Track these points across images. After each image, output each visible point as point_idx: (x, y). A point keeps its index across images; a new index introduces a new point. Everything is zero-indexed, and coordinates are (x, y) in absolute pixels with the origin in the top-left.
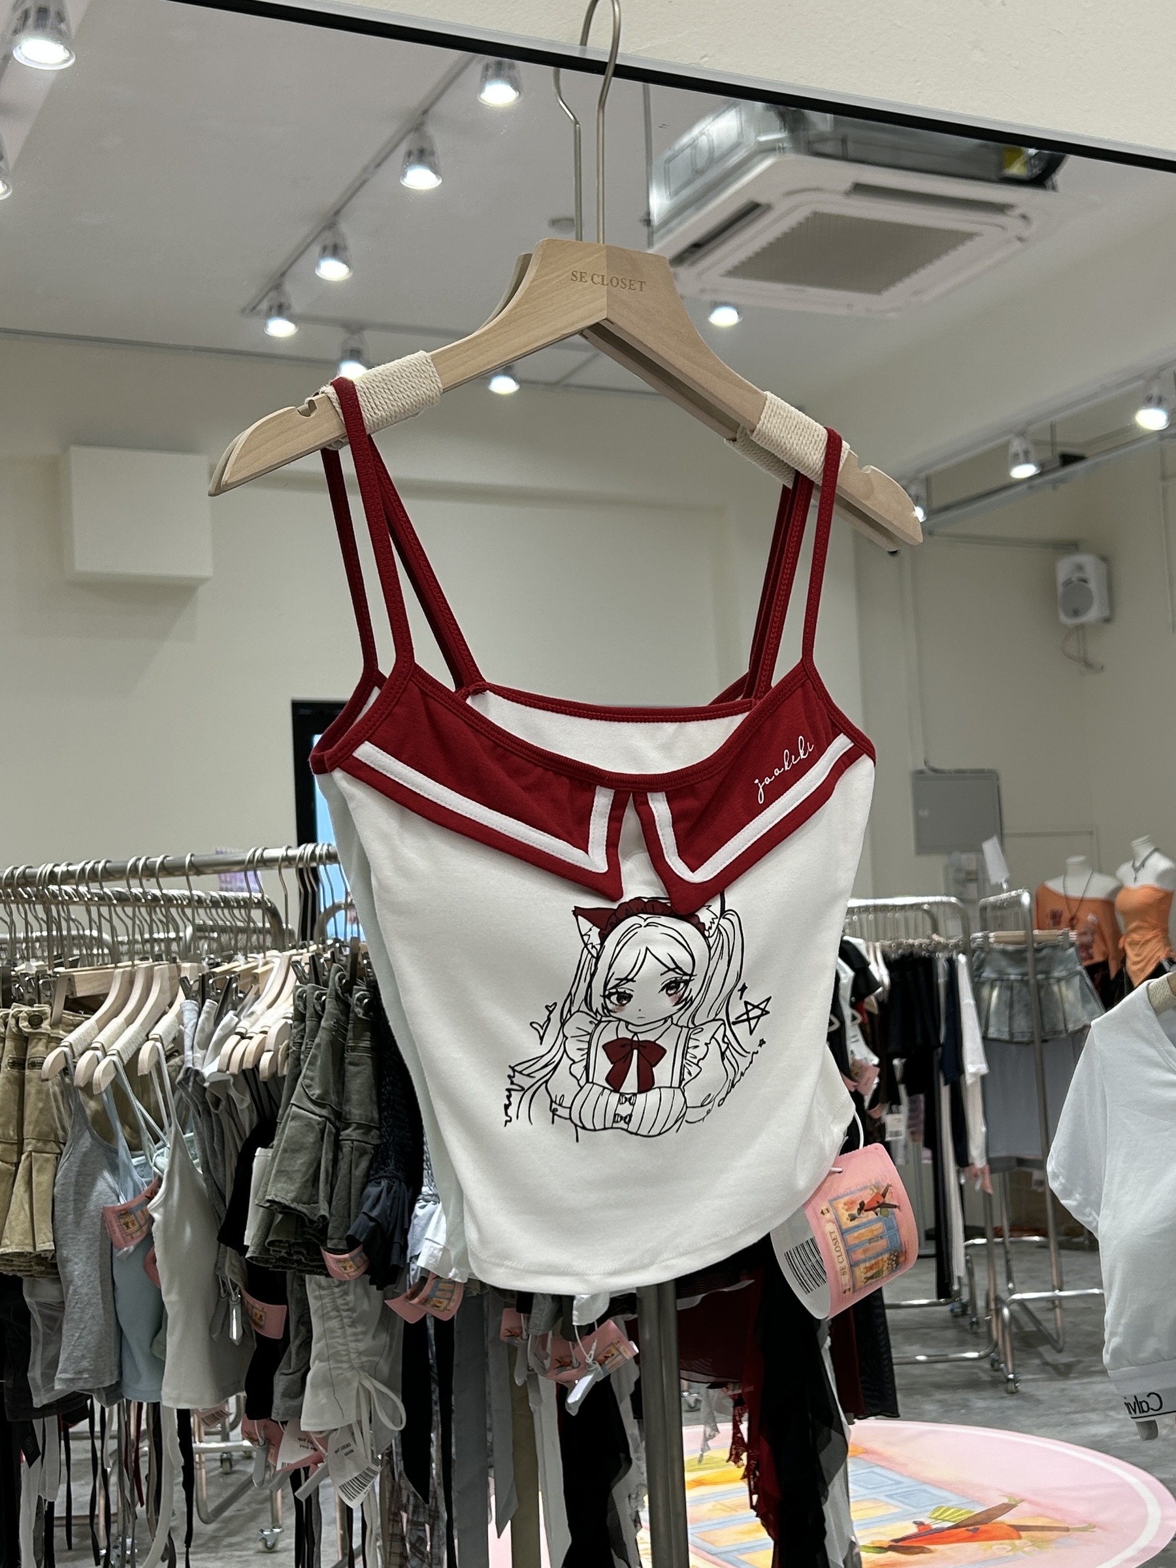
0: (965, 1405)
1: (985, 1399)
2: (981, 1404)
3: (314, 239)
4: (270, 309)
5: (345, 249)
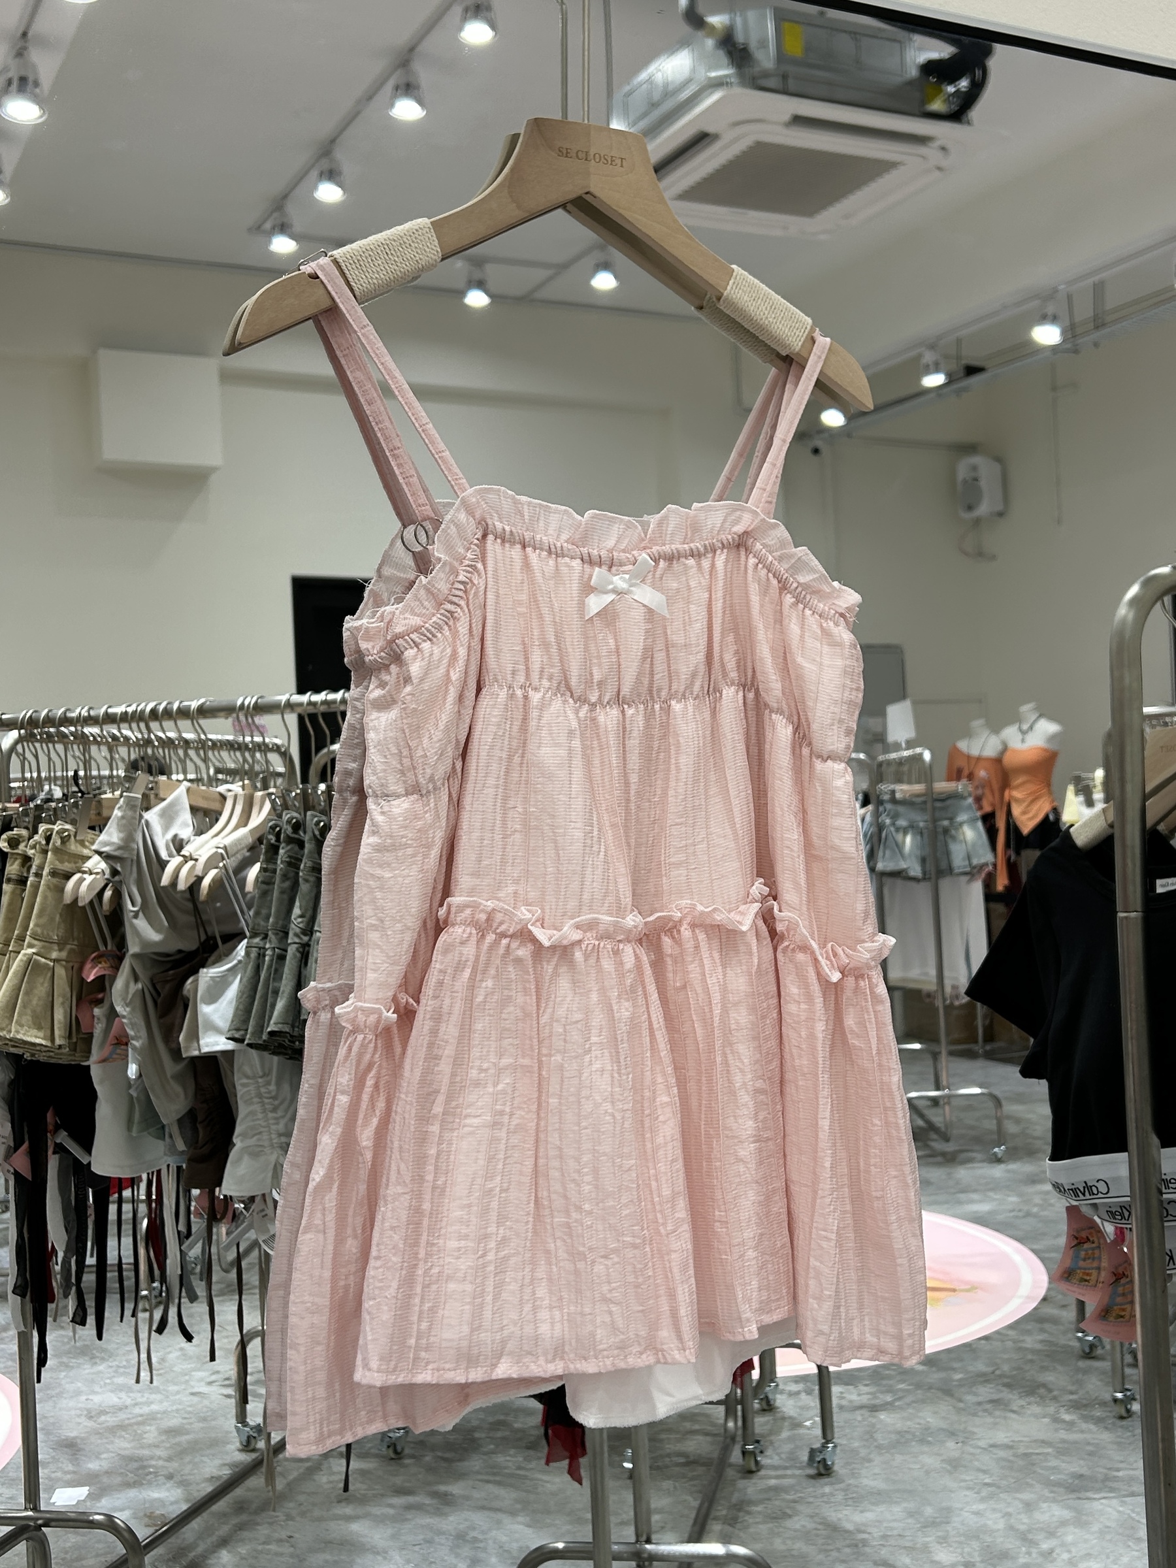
3: (313, 166)
4: (273, 228)
5: (340, 173)
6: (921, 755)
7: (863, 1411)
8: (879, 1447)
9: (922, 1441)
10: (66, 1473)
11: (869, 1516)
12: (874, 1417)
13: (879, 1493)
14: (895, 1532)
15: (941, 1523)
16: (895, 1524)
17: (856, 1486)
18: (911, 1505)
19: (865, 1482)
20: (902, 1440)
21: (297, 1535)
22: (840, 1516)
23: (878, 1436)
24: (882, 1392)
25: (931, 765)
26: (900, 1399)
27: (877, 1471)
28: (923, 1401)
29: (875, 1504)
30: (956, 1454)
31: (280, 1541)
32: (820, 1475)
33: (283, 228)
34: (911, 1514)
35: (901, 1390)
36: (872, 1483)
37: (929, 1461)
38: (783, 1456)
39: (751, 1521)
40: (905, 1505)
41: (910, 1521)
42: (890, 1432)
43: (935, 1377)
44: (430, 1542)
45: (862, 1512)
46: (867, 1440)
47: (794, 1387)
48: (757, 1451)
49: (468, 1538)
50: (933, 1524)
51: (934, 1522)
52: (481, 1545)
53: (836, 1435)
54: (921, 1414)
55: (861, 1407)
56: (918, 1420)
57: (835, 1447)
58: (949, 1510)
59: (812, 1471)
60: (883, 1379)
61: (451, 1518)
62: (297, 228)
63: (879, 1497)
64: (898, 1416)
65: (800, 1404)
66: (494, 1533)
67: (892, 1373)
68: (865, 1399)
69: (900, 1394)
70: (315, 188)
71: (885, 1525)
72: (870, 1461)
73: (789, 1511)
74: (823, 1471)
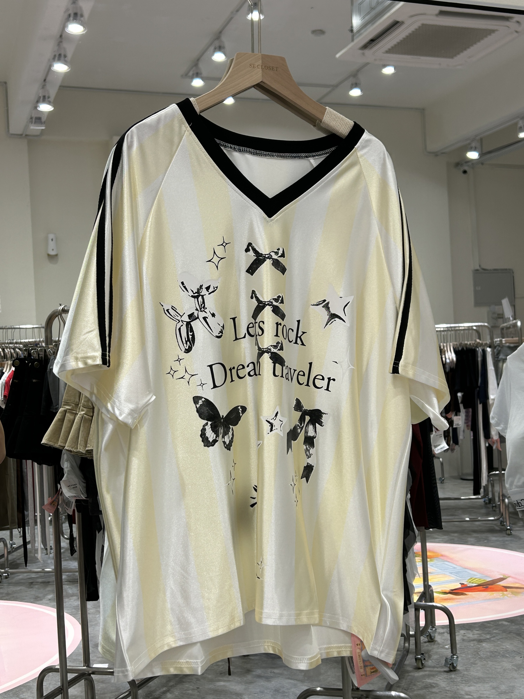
0: (486, 538)
1: (496, 537)
2: (494, 539)
3: (211, 44)
4: (193, 74)
5: (224, 48)
6: (516, 323)
7: (475, 642)
8: (481, 658)
9: (503, 656)
10: (98, 657)
11: (472, 688)
12: (480, 645)
13: (479, 678)
14: (485, 696)
15: (510, 692)
16: (485, 692)
17: (468, 675)
18: (495, 684)
19: (472, 673)
20: (493, 656)
21: (201, 687)
22: (458, 688)
23: (481, 653)
24: (485, 634)
25: (521, 329)
26: (494, 637)
27: (479, 668)
28: (506, 638)
29: (476, 683)
30: (520, 662)
31: (193, 689)
32: (451, 671)
33: (198, 75)
34: (494, 688)
35: (495, 633)
36: (476, 674)
37: (506, 664)
38: (433, 661)
39: (415, 688)
40: (490, 684)
41: (492, 691)
42: (487, 652)
43: (514, 627)
44: (262, 692)
45: (469, 686)
46: (475, 655)
47: (441, 631)
48: (422, 659)
49: (280, 691)
50: (505, 693)
51: (505, 692)
52: (287, 694)
53: (458, 652)
54: (503, 644)
55: (474, 640)
56: (502, 647)
57: (458, 657)
58: (513, 687)
59: (447, 669)
60: (486, 628)
61: (273, 683)
62: (205, 74)
63: (480, 680)
64: (492, 645)
65: (443, 638)
66: (292, 690)
67: (491, 625)
68: (476, 637)
69: (494, 635)
70: (213, 54)
71: (481, 692)
72: (475, 664)
73: (433, 685)
74: (452, 669)
